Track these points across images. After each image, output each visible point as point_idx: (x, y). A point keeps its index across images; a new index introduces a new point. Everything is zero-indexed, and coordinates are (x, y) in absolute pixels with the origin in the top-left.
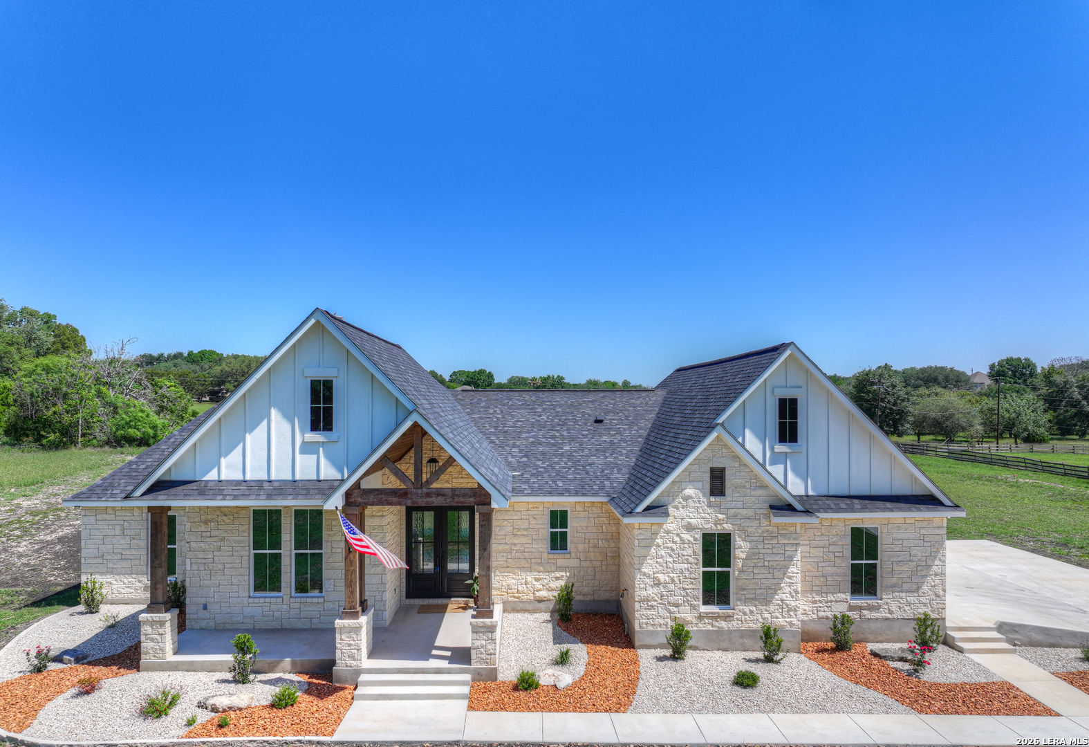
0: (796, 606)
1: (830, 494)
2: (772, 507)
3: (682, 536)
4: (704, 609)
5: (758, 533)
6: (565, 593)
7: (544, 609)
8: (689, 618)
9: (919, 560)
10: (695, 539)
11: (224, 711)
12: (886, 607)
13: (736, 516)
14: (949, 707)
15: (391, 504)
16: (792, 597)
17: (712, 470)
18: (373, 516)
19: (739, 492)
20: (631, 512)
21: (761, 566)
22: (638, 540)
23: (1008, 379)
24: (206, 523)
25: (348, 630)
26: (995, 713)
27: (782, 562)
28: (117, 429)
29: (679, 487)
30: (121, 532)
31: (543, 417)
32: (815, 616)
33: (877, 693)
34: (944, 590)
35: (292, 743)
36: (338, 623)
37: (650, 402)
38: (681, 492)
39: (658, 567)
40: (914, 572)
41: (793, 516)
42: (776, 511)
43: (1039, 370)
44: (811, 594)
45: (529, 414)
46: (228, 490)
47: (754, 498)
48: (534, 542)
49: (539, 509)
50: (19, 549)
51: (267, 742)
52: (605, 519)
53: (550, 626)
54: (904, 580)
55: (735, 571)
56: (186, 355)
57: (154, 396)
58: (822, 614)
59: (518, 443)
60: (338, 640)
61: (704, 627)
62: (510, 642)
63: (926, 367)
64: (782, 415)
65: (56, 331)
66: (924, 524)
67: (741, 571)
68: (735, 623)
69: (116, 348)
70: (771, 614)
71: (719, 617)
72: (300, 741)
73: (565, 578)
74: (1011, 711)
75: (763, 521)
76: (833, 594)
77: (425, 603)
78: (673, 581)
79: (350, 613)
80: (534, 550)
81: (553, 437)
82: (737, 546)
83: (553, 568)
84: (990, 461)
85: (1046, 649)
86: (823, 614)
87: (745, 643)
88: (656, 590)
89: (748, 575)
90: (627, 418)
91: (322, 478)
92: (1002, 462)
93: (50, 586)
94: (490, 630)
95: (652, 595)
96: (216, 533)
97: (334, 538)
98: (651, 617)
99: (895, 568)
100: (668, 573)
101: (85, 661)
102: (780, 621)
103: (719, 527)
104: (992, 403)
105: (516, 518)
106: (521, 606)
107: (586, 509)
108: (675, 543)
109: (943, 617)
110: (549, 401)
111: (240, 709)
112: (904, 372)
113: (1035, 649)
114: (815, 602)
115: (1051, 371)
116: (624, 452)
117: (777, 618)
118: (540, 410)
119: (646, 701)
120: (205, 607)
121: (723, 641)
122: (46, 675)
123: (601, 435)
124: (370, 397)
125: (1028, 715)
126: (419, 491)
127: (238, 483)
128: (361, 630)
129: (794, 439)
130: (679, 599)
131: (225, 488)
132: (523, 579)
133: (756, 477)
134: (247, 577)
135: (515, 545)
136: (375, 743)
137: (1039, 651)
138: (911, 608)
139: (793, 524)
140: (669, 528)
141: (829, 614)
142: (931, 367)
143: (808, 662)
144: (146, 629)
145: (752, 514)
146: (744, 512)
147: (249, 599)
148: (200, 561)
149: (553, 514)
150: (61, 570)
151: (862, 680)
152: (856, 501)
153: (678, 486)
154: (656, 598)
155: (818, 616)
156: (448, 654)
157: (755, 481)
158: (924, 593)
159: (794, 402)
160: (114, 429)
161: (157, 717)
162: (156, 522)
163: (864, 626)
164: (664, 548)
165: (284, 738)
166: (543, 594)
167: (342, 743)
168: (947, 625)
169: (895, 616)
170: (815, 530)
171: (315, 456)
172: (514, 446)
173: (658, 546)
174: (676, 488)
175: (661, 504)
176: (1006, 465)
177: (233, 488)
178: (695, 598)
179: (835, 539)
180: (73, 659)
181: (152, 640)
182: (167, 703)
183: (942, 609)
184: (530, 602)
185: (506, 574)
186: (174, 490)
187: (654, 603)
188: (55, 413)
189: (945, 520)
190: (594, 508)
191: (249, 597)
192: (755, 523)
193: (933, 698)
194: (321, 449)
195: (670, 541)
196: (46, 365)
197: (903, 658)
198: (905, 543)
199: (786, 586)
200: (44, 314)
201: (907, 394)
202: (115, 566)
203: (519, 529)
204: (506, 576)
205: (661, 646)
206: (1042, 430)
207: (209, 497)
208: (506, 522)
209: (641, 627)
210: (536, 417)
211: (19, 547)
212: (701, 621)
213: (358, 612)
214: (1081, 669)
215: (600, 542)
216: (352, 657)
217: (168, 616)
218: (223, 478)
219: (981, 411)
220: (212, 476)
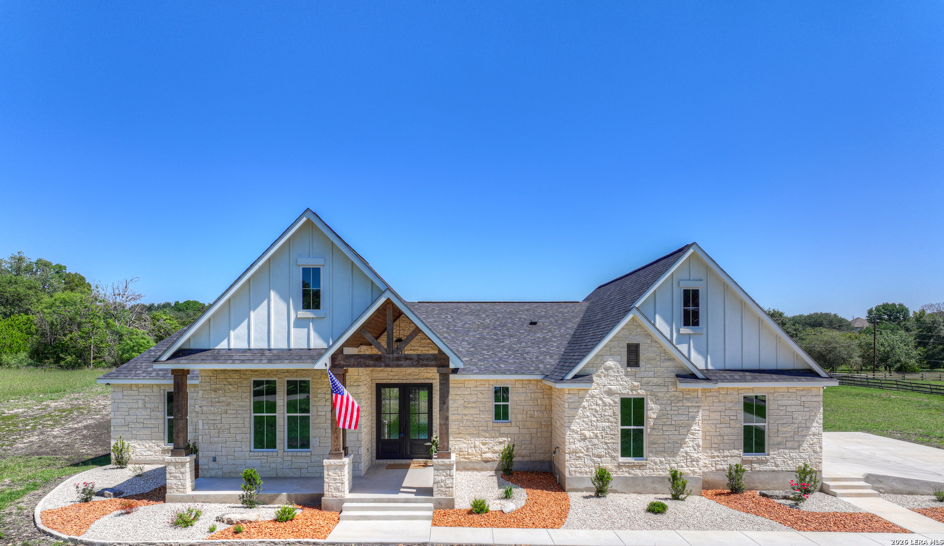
0: (698, 457)
1: (727, 368)
2: (678, 376)
3: (604, 399)
4: (622, 460)
5: (666, 397)
6: (508, 452)
7: (489, 468)
8: (610, 467)
9: (800, 423)
10: (615, 402)
11: (237, 523)
12: (773, 461)
13: (648, 383)
14: (822, 527)
15: (368, 366)
16: (695, 450)
17: (629, 346)
18: (350, 385)
19: (651, 364)
20: (562, 380)
21: (669, 425)
22: (568, 403)
23: (884, 322)
24: (215, 391)
25: (334, 467)
26: (860, 531)
27: (686, 422)
28: (123, 353)
29: (601, 360)
30: (143, 405)
31: (486, 320)
32: (714, 469)
33: (764, 519)
34: (821, 448)
35: (293, 544)
36: (326, 462)
37: (576, 311)
38: (603, 364)
39: (584, 425)
40: (796, 433)
41: (695, 383)
42: (681, 379)
43: (911, 314)
44: (710, 450)
45: (475, 319)
46: (236, 356)
47: (663, 369)
48: (481, 413)
49: (486, 386)
50: (53, 433)
51: (273, 542)
52: (539, 394)
53: (495, 478)
54: (788, 439)
55: (647, 429)
56: (173, 305)
57: (152, 327)
58: (719, 467)
59: (466, 339)
60: (326, 476)
61: (622, 474)
62: (463, 488)
63: (813, 313)
64: (686, 303)
65: (66, 279)
66: (804, 393)
67: (653, 429)
68: (647, 471)
69: (121, 286)
70: (677, 464)
71: (634, 466)
72: (300, 542)
73: (507, 443)
74: (872, 530)
75: (670, 387)
76: (728, 450)
77: (392, 463)
78: (597, 437)
79: (335, 454)
80: (481, 420)
81: (496, 334)
82: (649, 408)
83: (497, 434)
84: (867, 384)
85: (905, 496)
86: (721, 466)
87: (656, 487)
88: (582, 444)
89: (658, 432)
90: (556, 321)
91: (312, 347)
92: (877, 384)
93: (83, 455)
94: (449, 468)
95: (579, 448)
96: (223, 399)
97: (319, 404)
98: (578, 466)
99: (780, 429)
100: (592, 430)
101: (121, 496)
102: (685, 469)
103: (634, 392)
104: (869, 339)
105: (466, 393)
106: (471, 465)
107: (524, 386)
108: (597, 405)
109: (820, 469)
110: (492, 310)
111: (250, 522)
112: (794, 318)
113: (896, 496)
114: (714, 457)
115: (921, 315)
116: (555, 344)
117: (682, 467)
118: (484, 315)
119: (576, 522)
120: (214, 460)
121: (638, 485)
122: (92, 504)
123: (535, 333)
124: (351, 282)
125: (887, 532)
126: (391, 356)
127: (244, 351)
128: (344, 467)
129: (696, 324)
130: (602, 451)
131: (234, 354)
132: (472, 443)
133: (665, 352)
134: (248, 435)
135: (465, 415)
136: (359, 544)
137: (900, 496)
138: (794, 462)
139: (695, 389)
140: (593, 393)
141: (726, 467)
142: (817, 314)
143: (707, 501)
144: (170, 468)
145: (662, 382)
146: (655, 380)
147: (251, 453)
148: (210, 422)
149: (497, 391)
150: (90, 446)
151: (752, 511)
152: (747, 374)
153: (600, 358)
154: (583, 450)
155: (716, 468)
156: (415, 491)
157: (664, 354)
158: (804, 450)
159: (696, 293)
160: (120, 353)
161: (185, 527)
162: (178, 383)
163: (755, 476)
164: (589, 409)
165: (287, 540)
166: (489, 455)
167: (333, 544)
168: (823, 476)
169: (780, 469)
170: (714, 398)
171: (306, 330)
172: (463, 340)
173: (584, 408)
174: (599, 360)
175: (587, 373)
176: (881, 387)
177: (240, 354)
178: (615, 450)
179: (730, 405)
180: (112, 494)
181: (175, 477)
182: (193, 516)
183: (819, 463)
184: (477, 462)
185: (459, 439)
186: (193, 356)
187: (581, 455)
188: (71, 339)
189: (821, 390)
190: (530, 385)
191: (250, 451)
192: (664, 389)
193: (810, 522)
194: (311, 324)
195: (594, 404)
196: (64, 299)
197: (786, 496)
198: (789, 409)
199: (690, 441)
200: (56, 266)
201: (795, 330)
202: (138, 433)
203: (469, 402)
204: (458, 441)
205: (588, 489)
206: (913, 361)
207: (222, 361)
208: (459, 397)
209: (570, 474)
210: (481, 321)
211: (53, 431)
212: (619, 469)
213: (342, 453)
214: (934, 506)
215: (536, 412)
216: (337, 489)
217: (188, 459)
218: (232, 347)
219: (860, 346)
220: (223, 345)
